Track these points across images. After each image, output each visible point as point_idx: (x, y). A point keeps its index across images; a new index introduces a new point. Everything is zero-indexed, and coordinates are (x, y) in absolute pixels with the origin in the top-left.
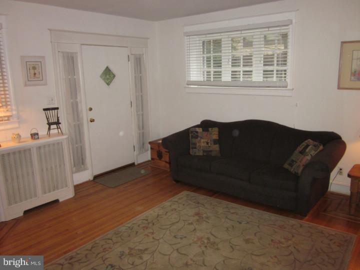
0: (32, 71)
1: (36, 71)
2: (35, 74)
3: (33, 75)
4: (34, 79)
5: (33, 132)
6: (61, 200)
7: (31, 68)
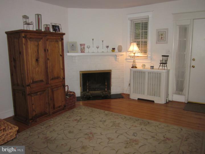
0: (161, 37)
1: (163, 36)
2: (162, 38)
3: (161, 38)
4: (162, 40)
5: (151, 66)
6: (155, 102)
7: (160, 35)
